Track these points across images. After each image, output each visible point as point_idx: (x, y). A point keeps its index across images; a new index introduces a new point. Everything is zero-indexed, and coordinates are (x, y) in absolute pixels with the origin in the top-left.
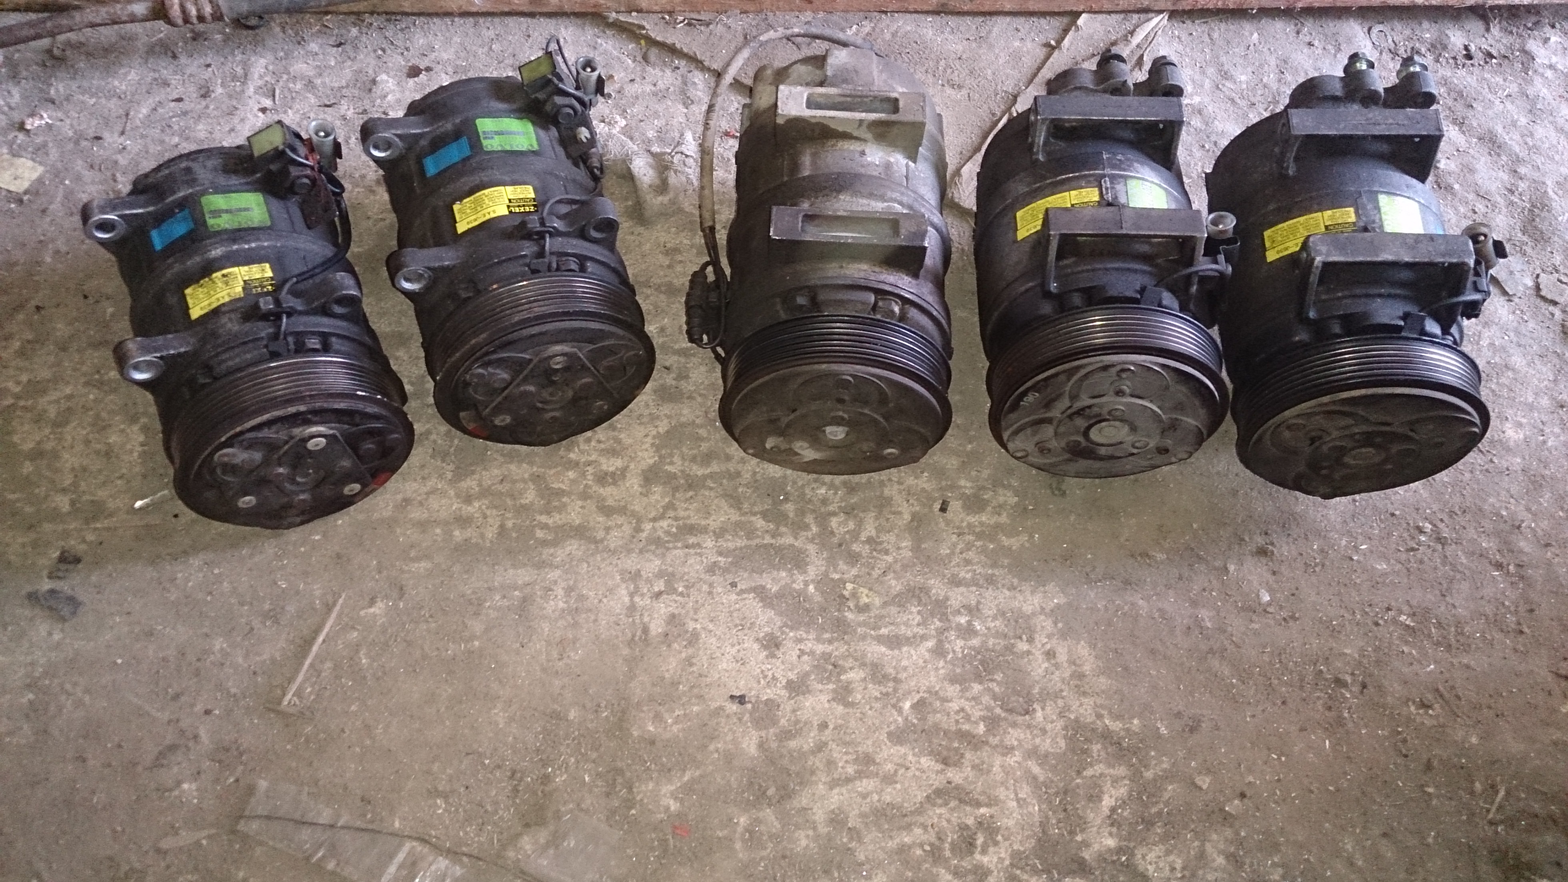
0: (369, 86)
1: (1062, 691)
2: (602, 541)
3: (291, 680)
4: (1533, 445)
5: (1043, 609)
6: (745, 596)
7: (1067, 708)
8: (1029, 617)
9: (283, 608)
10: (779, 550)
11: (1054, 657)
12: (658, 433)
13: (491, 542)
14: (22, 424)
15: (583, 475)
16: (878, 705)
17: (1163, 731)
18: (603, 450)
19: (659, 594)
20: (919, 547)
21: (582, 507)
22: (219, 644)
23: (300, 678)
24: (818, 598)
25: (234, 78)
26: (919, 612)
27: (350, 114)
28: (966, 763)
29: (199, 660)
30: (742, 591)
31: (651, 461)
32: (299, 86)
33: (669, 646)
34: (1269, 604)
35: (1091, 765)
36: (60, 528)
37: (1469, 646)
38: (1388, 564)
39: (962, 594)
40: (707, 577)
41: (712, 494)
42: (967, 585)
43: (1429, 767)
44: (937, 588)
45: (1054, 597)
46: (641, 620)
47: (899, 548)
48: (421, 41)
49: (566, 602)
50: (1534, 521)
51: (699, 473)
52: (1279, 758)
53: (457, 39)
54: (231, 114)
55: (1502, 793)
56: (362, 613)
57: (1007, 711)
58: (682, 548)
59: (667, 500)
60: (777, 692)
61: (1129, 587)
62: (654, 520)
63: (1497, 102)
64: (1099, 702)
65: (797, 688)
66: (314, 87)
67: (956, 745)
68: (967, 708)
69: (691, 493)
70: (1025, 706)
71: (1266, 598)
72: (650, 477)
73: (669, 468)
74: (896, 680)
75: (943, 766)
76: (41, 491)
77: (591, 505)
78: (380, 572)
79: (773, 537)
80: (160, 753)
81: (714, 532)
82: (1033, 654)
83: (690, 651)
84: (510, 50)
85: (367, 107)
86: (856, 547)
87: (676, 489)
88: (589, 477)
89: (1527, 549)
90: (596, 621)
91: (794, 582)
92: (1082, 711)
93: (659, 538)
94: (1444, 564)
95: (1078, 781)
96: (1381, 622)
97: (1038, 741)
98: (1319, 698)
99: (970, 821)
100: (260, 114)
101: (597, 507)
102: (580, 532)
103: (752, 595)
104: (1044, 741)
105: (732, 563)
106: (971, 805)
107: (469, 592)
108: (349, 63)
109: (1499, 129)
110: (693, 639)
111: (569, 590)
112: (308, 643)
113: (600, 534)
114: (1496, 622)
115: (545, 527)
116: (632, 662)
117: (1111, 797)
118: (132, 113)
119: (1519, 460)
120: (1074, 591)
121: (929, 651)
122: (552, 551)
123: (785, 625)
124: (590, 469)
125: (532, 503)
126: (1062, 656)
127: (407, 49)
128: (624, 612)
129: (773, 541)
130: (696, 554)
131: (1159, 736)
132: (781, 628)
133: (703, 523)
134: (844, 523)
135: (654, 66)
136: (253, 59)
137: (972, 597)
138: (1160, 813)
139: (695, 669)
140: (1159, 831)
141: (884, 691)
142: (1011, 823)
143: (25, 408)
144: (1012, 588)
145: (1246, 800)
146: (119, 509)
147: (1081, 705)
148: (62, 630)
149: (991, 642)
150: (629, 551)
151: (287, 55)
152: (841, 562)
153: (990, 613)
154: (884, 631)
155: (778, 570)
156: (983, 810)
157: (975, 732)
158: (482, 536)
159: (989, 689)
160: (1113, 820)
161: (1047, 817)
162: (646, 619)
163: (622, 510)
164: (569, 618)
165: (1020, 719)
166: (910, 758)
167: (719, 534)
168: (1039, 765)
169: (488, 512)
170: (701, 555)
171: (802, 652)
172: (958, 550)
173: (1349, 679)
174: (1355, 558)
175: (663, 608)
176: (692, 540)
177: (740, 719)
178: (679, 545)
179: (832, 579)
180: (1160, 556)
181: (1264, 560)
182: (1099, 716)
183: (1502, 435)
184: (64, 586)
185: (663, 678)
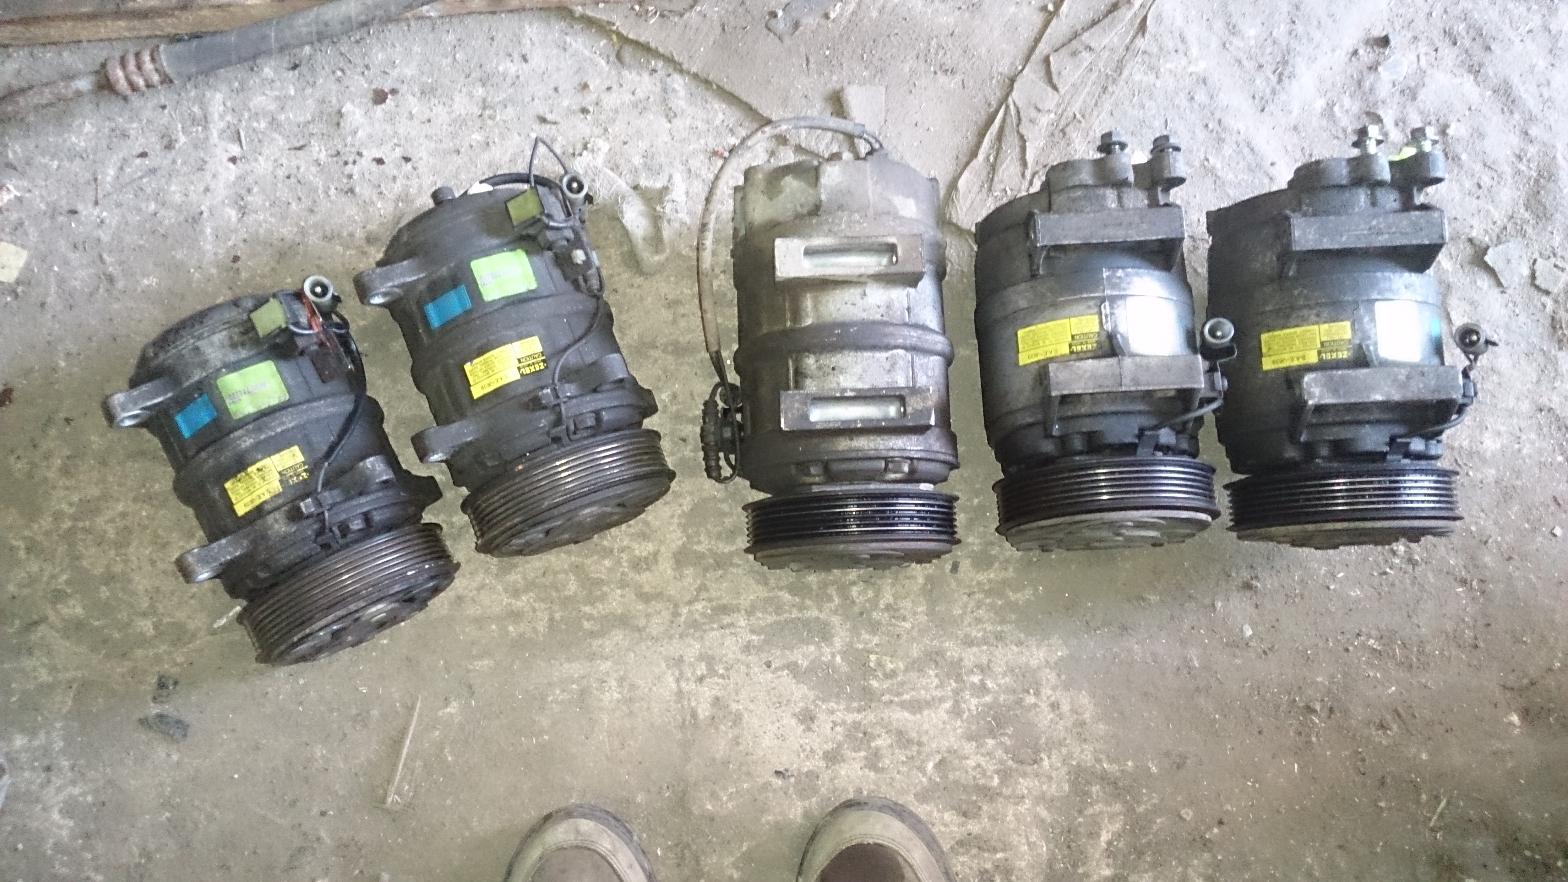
0: (335, 121)
1: (1065, 739)
2: (644, 628)
3: (389, 781)
4: (1508, 455)
5: (1047, 662)
6: (780, 673)
7: (1070, 755)
8: (1035, 671)
9: (368, 712)
10: (806, 623)
11: (1058, 708)
12: (683, 512)
13: (544, 636)
14: (86, 548)
15: (619, 562)
16: (904, 769)
17: (1154, 769)
18: (633, 534)
19: (701, 679)
20: (934, 610)
21: (622, 596)
22: (319, 751)
23: (397, 778)
24: (846, 669)
25: (194, 121)
26: (937, 675)
27: (323, 156)
28: (984, 815)
29: (305, 768)
30: (777, 669)
31: (680, 543)
32: (263, 125)
33: (717, 728)
34: (1251, 638)
35: (1091, 804)
36: (151, 652)
37: (1428, 664)
38: (1362, 590)
39: (974, 654)
40: (743, 657)
41: (740, 571)
42: (978, 645)
43: (1382, 783)
44: (952, 649)
45: (1057, 650)
46: (689, 704)
47: (915, 614)
48: (380, 55)
49: (619, 693)
50: (1501, 535)
51: (726, 551)
52: (1254, 785)
53: (417, 49)
54: (201, 169)
55: (1444, 803)
56: (440, 713)
57: (1017, 762)
58: (717, 629)
59: (699, 582)
60: (816, 763)
61: (1125, 633)
62: (690, 603)
63: (1517, 41)
64: (1098, 747)
65: (833, 757)
66: (279, 125)
67: (974, 798)
68: (983, 764)
69: (720, 572)
70: (1034, 757)
71: (1249, 632)
72: (682, 558)
73: (698, 548)
74: (920, 744)
75: (964, 819)
76: (123, 616)
77: (630, 594)
78: (448, 672)
79: (800, 610)
80: (292, 856)
81: (746, 610)
82: (1039, 707)
83: (736, 731)
84: (475, 60)
85: (339, 147)
86: (875, 615)
87: (706, 570)
88: (625, 564)
89: (1491, 564)
90: (648, 708)
91: (822, 655)
92: (1083, 757)
93: (696, 621)
94: (1413, 584)
95: (1080, 820)
96: (1351, 648)
97: (1045, 787)
98: (1291, 725)
99: (989, 866)
100: (231, 165)
101: (636, 595)
102: (623, 621)
103: (786, 672)
104: (1050, 787)
105: (764, 640)
106: (989, 850)
107: (531, 688)
108: (309, 91)
109: (1515, 80)
110: (737, 719)
111: (621, 680)
112: (398, 743)
113: (642, 622)
114: (1455, 638)
115: (590, 617)
116: (686, 745)
117: (1108, 832)
118: (99, 177)
119: (1493, 472)
120: (1075, 642)
121: (948, 712)
122: (600, 642)
123: (818, 698)
124: (624, 556)
125: (575, 593)
126: (1065, 707)
127: (367, 67)
128: (674, 698)
129: (800, 615)
130: (732, 634)
131: (1151, 775)
132: (814, 701)
133: (734, 602)
134: (863, 592)
135: (630, 67)
136: (208, 95)
137: (984, 657)
138: (1149, 844)
139: (741, 748)
140: (1148, 859)
141: (909, 754)
142: (1023, 864)
143: (84, 530)
144: (1020, 643)
145: (1224, 827)
146: (199, 629)
147: (1082, 751)
148: (178, 750)
149: (1002, 698)
150: (671, 637)
151: (242, 89)
152: (863, 632)
153: (1000, 670)
154: (906, 697)
155: (808, 644)
156: (999, 855)
157: (989, 784)
158: (534, 629)
159: (1002, 743)
160: (1110, 852)
161: (1053, 854)
162: (693, 704)
163: (658, 596)
164: (624, 708)
165: (1029, 769)
166: (935, 813)
167: (750, 612)
168: (1047, 809)
169: (537, 605)
170: (735, 634)
171: (835, 724)
172: (969, 610)
173: (1318, 707)
174: (1332, 587)
175: (707, 692)
176: (727, 620)
177: (785, 793)
178: (715, 626)
179: (857, 650)
180: (1154, 598)
181: (1248, 594)
182: (1099, 761)
183: (1480, 446)
184: (167, 708)
185: (714, 760)
